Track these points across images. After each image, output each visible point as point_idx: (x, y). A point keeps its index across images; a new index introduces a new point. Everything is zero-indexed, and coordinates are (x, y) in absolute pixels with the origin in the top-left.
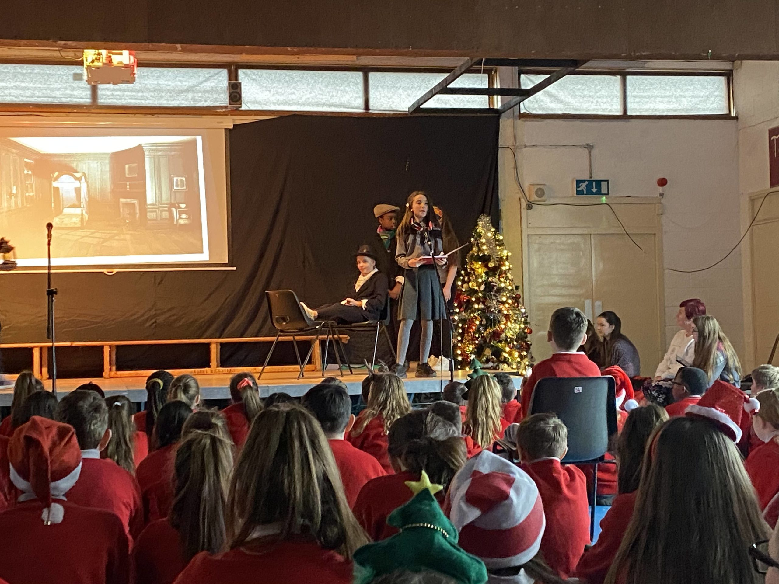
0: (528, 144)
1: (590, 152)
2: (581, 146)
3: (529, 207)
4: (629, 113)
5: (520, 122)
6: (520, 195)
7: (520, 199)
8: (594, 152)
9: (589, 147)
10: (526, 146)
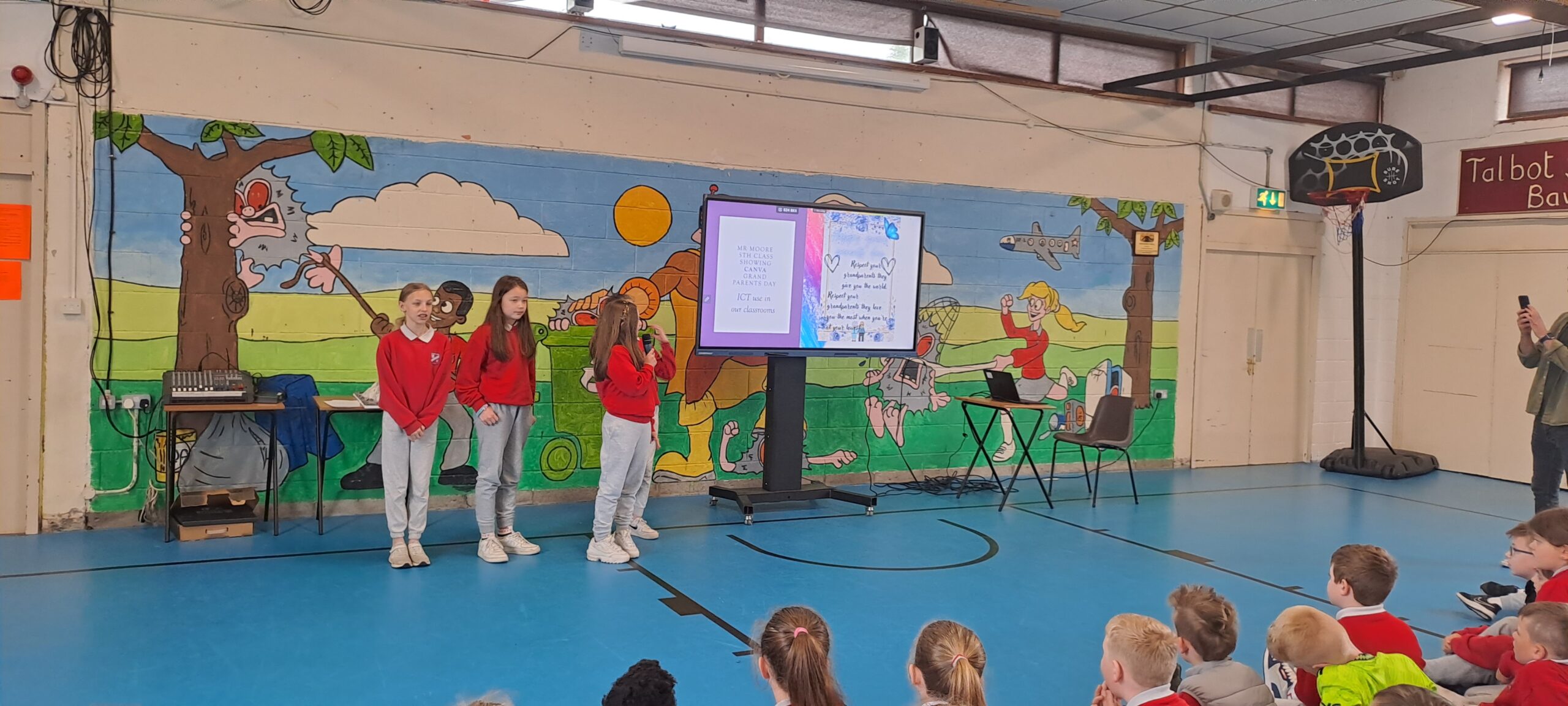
0: (1214, 142)
1: (1268, 158)
2: (1261, 150)
3: (1212, 217)
4: (1297, 115)
5: (1207, 114)
6: (1203, 202)
7: (1202, 207)
8: (1272, 156)
9: (1269, 151)
10: (1213, 145)
